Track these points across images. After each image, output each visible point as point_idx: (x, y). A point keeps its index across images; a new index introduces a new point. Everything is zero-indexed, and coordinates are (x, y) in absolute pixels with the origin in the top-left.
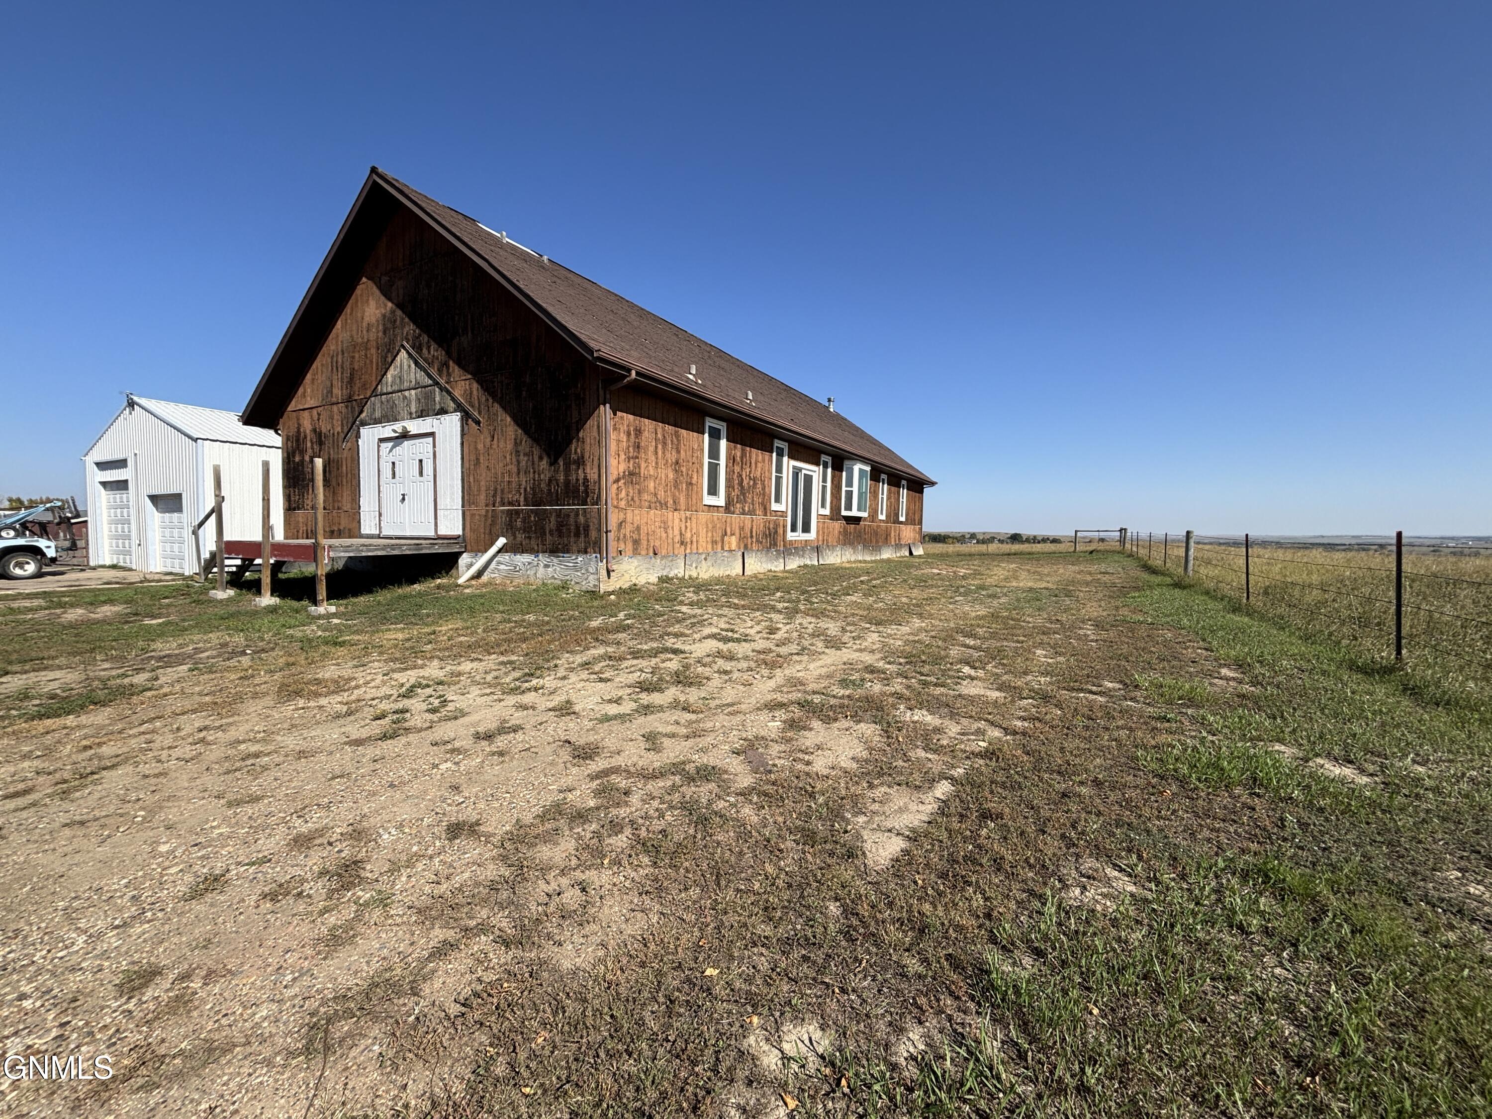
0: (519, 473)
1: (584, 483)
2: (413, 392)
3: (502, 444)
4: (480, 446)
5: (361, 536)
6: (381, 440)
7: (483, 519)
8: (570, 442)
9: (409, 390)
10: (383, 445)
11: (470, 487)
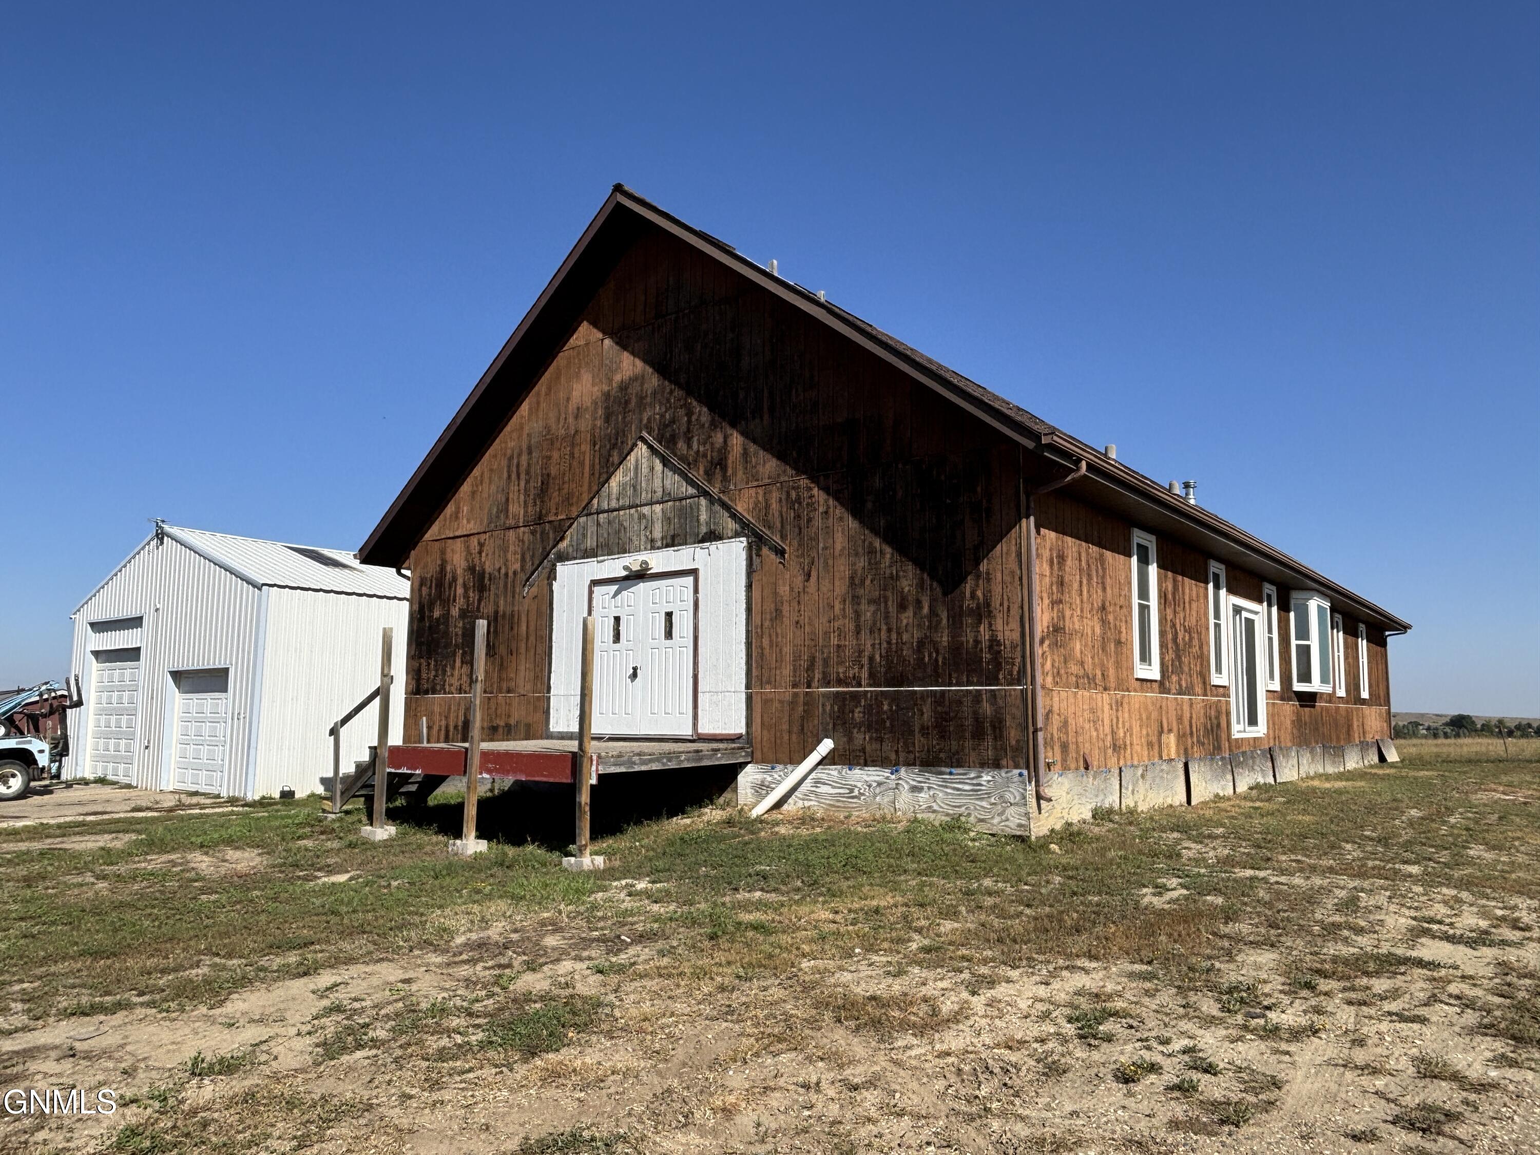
0: (858, 632)
1: (990, 647)
2: (658, 508)
3: (826, 586)
4: (784, 590)
5: (550, 736)
6: (595, 583)
7: (787, 708)
8: (962, 579)
9: (651, 503)
10: (597, 590)
11: (762, 655)
